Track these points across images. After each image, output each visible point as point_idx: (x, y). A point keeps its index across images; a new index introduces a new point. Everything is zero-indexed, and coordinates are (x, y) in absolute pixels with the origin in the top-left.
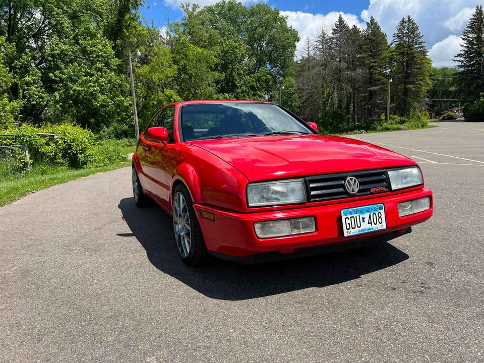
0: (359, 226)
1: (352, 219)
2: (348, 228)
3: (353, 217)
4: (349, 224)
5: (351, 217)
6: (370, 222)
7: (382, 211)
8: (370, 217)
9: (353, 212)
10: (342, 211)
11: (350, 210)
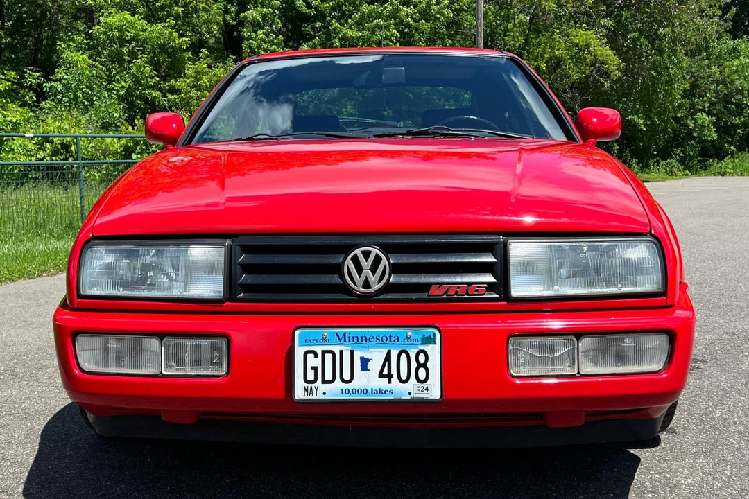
0: (347, 376)
1: (329, 357)
2: (311, 376)
3: (332, 353)
4: (315, 369)
5: (324, 353)
6: (385, 372)
7: (434, 351)
8: (388, 358)
9: (334, 338)
10: (297, 333)
11: (326, 332)
